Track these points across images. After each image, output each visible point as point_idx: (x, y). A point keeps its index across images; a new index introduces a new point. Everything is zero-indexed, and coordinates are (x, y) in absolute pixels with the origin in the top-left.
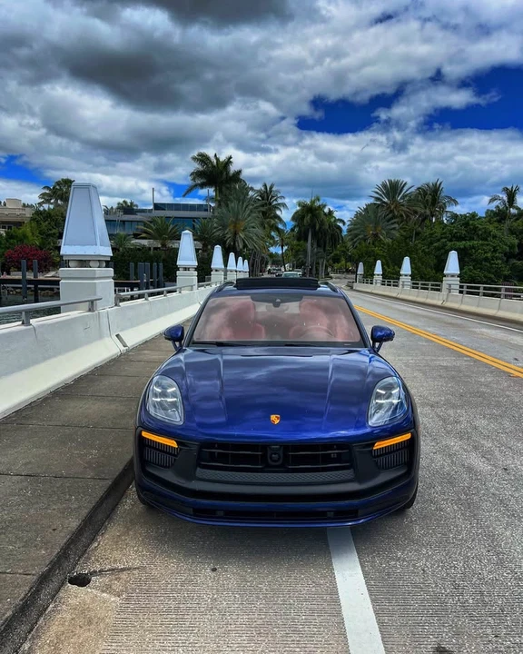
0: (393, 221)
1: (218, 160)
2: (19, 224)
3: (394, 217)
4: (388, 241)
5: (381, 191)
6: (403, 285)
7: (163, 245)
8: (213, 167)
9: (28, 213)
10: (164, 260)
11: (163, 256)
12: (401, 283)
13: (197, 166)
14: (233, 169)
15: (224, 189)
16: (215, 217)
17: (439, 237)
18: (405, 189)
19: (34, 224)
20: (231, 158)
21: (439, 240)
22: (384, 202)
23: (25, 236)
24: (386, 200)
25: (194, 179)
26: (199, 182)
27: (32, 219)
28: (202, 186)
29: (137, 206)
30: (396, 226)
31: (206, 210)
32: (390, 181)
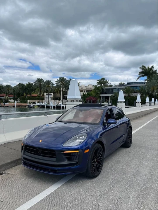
1: (148, 67)
2: (90, 91)
7: (129, 95)
8: (146, 70)
9: (93, 88)
10: (128, 100)
11: (128, 98)
13: (140, 70)
14: (154, 69)
15: (150, 76)
16: (147, 86)
19: (94, 91)
20: (153, 66)
23: (91, 94)
25: (139, 74)
26: (141, 75)
27: (94, 89)
28: (143, 76)
29: (125, 84)
31: (144, 84)
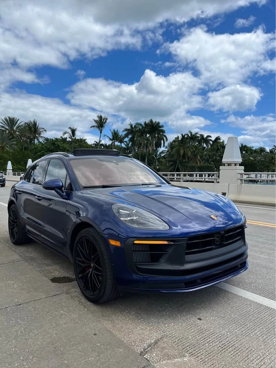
0: (13, 140)
3: (13, 138)
4: (12, 151)
5: (4, 122)
6: (9, 174)
12: (7, 173)
17: (40, 150)
18: (18, 122)
21: (40, 152)
22: (7, 129)
24: (7, 128)
30: (15, 143)
32: (9, 118)
